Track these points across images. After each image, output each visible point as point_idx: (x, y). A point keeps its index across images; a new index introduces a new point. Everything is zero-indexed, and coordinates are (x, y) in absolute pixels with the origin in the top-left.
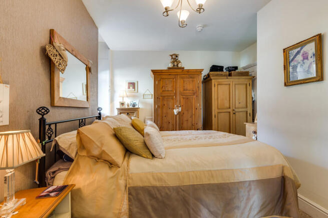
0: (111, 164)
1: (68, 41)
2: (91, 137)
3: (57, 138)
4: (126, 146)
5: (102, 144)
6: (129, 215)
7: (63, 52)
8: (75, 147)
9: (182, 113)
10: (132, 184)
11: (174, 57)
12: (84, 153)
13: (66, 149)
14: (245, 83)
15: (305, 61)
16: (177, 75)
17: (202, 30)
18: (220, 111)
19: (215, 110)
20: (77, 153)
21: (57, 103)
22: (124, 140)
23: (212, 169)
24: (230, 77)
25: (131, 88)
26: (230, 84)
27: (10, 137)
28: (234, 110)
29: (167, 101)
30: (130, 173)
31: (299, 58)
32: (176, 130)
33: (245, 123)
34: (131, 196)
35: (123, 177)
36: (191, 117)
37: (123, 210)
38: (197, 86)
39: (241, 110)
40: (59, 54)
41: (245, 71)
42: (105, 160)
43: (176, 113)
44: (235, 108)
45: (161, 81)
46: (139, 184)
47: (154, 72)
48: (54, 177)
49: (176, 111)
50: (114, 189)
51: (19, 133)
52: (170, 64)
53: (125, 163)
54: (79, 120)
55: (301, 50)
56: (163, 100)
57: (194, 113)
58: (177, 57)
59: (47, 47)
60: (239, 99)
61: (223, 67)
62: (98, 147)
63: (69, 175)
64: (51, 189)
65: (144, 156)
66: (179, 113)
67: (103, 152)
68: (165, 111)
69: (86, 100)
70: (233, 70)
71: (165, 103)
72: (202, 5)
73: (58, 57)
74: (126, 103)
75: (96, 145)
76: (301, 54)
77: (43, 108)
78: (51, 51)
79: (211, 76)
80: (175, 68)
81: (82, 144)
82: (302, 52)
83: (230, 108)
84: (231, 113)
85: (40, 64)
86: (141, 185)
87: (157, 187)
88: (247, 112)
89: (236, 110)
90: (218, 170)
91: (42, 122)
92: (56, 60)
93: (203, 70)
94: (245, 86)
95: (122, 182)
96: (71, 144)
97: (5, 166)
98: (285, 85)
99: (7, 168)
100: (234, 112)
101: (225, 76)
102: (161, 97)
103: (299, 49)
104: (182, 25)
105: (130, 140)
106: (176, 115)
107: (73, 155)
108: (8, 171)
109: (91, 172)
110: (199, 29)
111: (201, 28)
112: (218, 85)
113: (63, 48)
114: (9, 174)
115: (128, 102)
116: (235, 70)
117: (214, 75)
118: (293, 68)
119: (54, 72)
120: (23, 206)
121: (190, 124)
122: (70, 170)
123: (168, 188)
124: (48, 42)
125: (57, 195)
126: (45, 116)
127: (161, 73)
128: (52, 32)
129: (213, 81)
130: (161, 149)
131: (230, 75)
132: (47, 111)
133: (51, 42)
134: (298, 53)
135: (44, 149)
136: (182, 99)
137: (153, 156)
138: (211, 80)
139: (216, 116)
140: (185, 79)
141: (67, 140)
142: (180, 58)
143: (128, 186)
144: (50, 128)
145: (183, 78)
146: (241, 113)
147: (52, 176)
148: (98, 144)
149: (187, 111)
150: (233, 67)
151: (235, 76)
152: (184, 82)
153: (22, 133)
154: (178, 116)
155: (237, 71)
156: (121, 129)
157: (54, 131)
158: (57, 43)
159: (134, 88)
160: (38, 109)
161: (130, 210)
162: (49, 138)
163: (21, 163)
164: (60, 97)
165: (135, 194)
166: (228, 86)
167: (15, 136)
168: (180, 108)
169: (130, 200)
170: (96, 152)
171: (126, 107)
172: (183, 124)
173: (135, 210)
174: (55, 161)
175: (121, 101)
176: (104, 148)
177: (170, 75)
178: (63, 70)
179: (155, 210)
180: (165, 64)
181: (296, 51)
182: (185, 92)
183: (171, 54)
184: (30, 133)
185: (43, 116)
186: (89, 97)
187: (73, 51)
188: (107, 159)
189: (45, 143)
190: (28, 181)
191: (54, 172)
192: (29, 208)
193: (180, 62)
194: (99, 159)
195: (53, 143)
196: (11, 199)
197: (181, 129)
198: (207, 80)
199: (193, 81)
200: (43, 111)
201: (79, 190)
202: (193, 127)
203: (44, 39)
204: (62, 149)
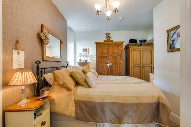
0: (68, 89)
1: (50, 29)
2: (59, 76)
3: (44, 75)
4: (76, 81)
5: (64, 79)
6: (76, 113)
7: (47, 35)
8: (52, 80)
9: (112, 66)
10: (77, 99)
11: (107, 35)
12: (56, 83)
13: (48, 81)
14: (151, 49)
15: (179, 38)
16: (109, 45)
17: (122, 20)
18: (134, 65)
19: (131, 65)
20: (53, 83)
21: (45, 59)
22: (75, 78)
23: (118, 95)
24: (141, 46)
25: (85, 51)
26: (140, 50)
27: (23, 73)
28: (143, 65)
29: (104, 59)
30: (77, 93)
31: (175, 36)
32: (109, 75)
33: (149, 73)
34: (76, 105)
35: (74, 96)
36: (117, 68)
37: (73, 111)
38: (120, 51)
39: (147, 65)
40: (46, 36)
41: (151, 42)
42: (66, 87)
43: (108, 66)
44: (144, 64)
45: (100, 48)
46: (80, 99)
47: (96, 43)
48: (43, 93)
49: (108, 65)
50: (69, 101)
51: (27, 72)
52: (105, 39)
53: (75, 89)
54: (56, 67)
55: (176, 31)
56: (101, 58)
57: (119, 66)
58: (109, 35)
59: (40, 33)
60: (146, 59)
61: (137, 40)
62: (62, 80)
63: (50, 92)
64: (41, 97)
65: (85, 86)
66: (110, 66)
67: (64, 83)
68: (102, 65)
69: (60, 58)
70: (143, 42)
71: (103, 60)
72: (117, 8)
73: (45, 38)
74: (82, 60)
75: (61, 79)
76: (176, 33)
77: (38, 61)
78: (42, 35)
79: (129, 45)
80: (108, 41)
81: (55, 79)
82: (177, 32)
83: (141, 64)
84: (142, 67)
85: (37, 41)
86: (82, 100)
87: (89, 102)
88: (151, 67)
89: (145, 65)
90: (122, 96)
91: (38, 67)
92: (44, 39)
93: (124, 42)
94: (150, 51)
95: (73, 97)
96: (50, 78)
97: (21, 84)
98: (168, 51)
99: (22, 85)
100: (143, 66)
101: (138, 45)
102: (100, 57)
103: (175, 31)
104: (108, 18)
105: (78, 78)
106: (109, 67)
107: (51, 84)
108: (23, 86)
109: (59, 92)
110: (120, 19)
111: (121, 19)
112: (133, 50)
113: (47, 33)
114: (24, 89)
115: (83, 59)
116: (144, 42)
117: (131, 45)
118: (172, 42)
119: (43, 44)
120: (29, 103)
121: (117, 72)
122: (50, 90)
123: (95, 103)
124: (41, 30)
125: (43, 100)
126: (39, 65)
127: (100, 44)
128: (42, 26)
129: (130, 48)
130: (93, 83)
131: (141, 45)
132: (40, 63)
133: (42, 31)
134: (175, 33)
135: (38, 80)
136: (112, 58)
137: (89, 87)
138: (129, 47)
139: (132, 68)
140: (114, 47)
141: (49, 77)
142: (111, 35)
143: (75, 100)
144: (41, 71)
145: (112, 46)
146: (148, 67)
147: (42, 92)
148: (63, 79)
149: (115, 65)
150: (143, 40)
151: (144, 45)
152: (113, 48)
153: (28, 72)
154: (110, 67)
155: (146, 42)
156: (73, 73)
157: (43, 72)
158: (44, 31)
159: (86, 51)
160: (36, 62)
161: (76, 111)
162: (41, 75)
163: (27, 84)
164: (46, 56)
165: (79, 104)
166: (140, 51)
167: (25, 72)
168: (111, 63)
169: (76, 106)
170: (61, 83)
171: (82, 62)
172: (113, 72)
173: (78, 111)
174: (44, 86)
175: (80, 58)
176: (65, 81)
177: (105, 45)
178: (47, 43)
179: (88, 113)
180: (102, 39)
181: (173, 32)
182: (114, 54)
183: (106, 33)
184: (31, 72)
185: (38, 65)
186: (62, 56)
187: (53, 34)
188: (66, 86)
189: (39, 77)
190: (32, 94)
191: (43, 91)
192: (31, 104)
193: (111, 38)
194: (63, 86)
195: (43, 78)
196: (24, 99)
197: (112, 74)
198: (127, 48)
199: (118, 48)
200: (38, 63)
201: (53, 99)
202: (119, 74)
203: (39, 29)
204: (47, 81)
